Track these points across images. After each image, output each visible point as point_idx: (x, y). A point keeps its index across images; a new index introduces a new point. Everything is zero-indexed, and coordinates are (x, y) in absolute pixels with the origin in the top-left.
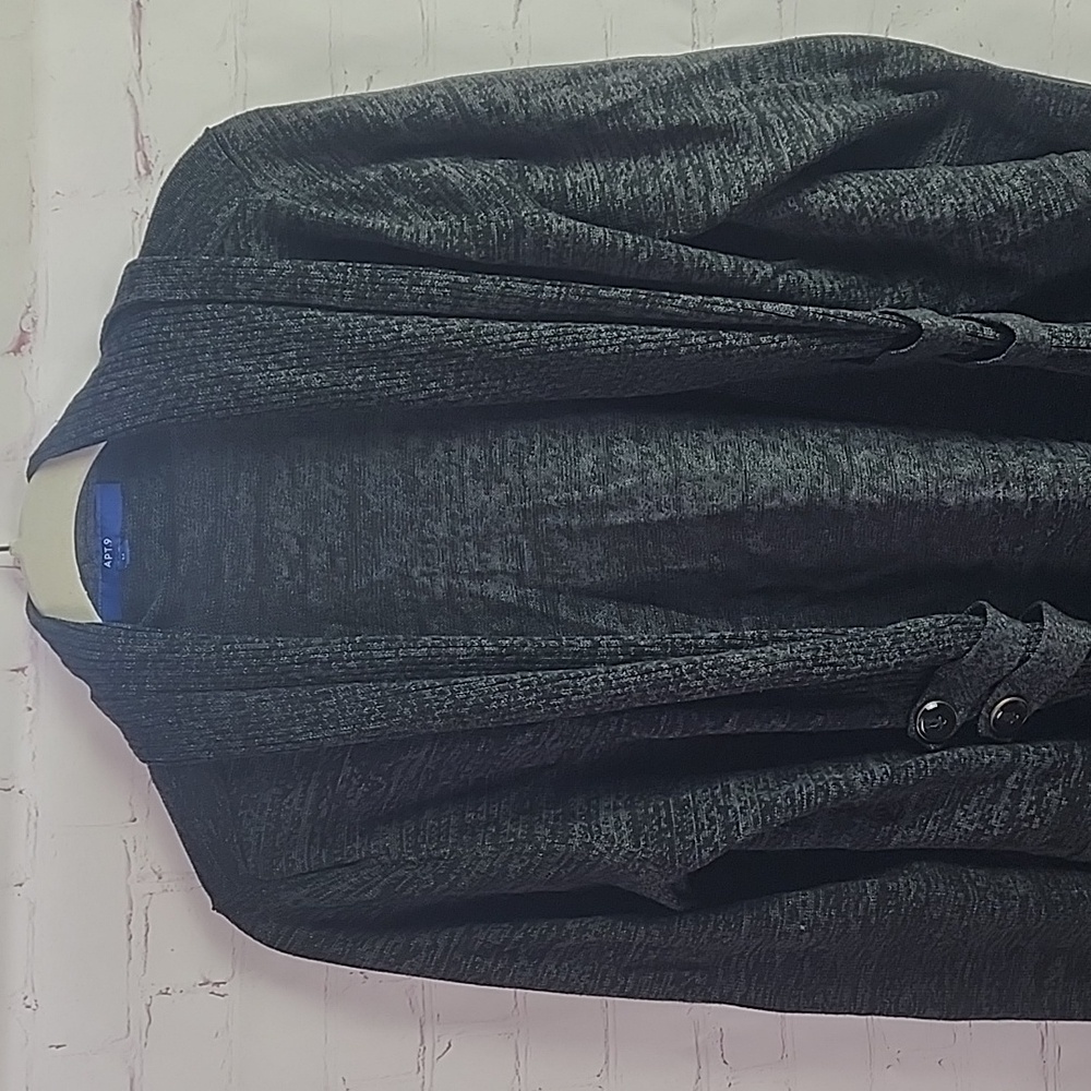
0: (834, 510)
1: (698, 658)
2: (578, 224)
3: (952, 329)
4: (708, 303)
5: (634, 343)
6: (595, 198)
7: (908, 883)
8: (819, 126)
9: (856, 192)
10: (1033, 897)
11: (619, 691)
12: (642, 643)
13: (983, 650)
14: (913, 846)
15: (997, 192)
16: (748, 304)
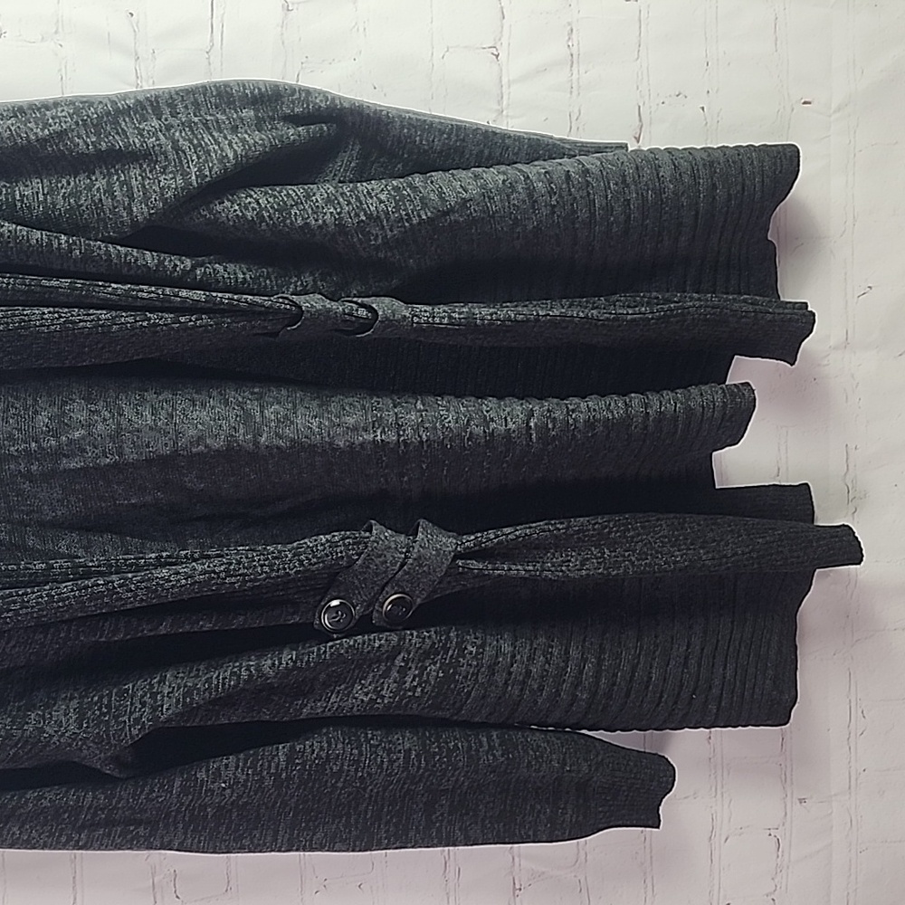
0: (249, 453)
1: (130, 575)
2: (19, 228)
3: (330, 310)
4: (134, 290)
5: (73, 323)
6: (39, 207)
7: (313, 746)
8: (222, 151)
9: (257, 202)
10: (415, 750)
11: (60, 604)
12: (91, 564)
13: (369, 558)
14: (320, 715)
15: (367, 204)
16: (168, 291)
